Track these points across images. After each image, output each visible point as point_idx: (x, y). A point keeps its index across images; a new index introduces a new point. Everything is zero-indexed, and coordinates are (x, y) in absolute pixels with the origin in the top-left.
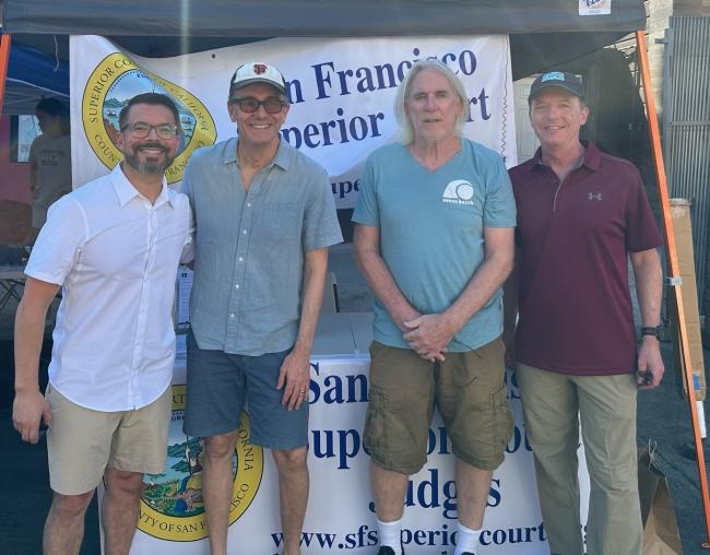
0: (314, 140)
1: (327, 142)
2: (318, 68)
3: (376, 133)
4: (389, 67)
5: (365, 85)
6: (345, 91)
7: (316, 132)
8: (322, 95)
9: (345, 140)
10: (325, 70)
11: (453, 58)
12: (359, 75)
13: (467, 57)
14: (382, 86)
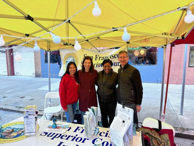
10: (97, 56)
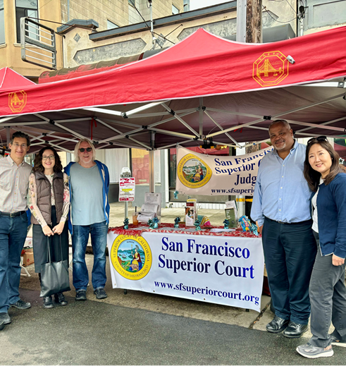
0: (184, 267)
1: (189, 269)
2: (189, 241)
3: (206, 271)
4: (215, 247)
5: (205, 251)
6: (197, 252)
7: (185, 264)
8: (189, 251)
9: (195, 270)
11: (240, 250)
12: (203, 247)
13: (246, 251)
14: (211, 254)
